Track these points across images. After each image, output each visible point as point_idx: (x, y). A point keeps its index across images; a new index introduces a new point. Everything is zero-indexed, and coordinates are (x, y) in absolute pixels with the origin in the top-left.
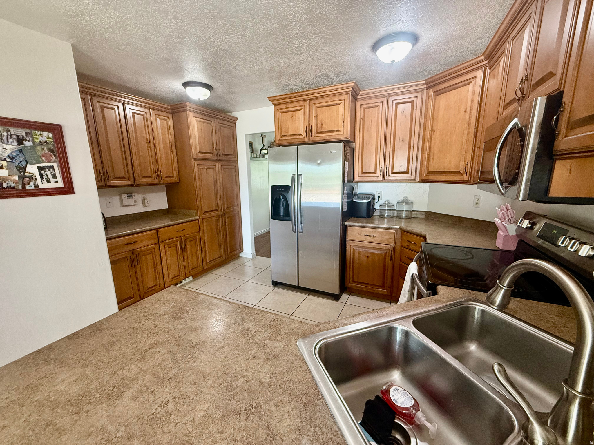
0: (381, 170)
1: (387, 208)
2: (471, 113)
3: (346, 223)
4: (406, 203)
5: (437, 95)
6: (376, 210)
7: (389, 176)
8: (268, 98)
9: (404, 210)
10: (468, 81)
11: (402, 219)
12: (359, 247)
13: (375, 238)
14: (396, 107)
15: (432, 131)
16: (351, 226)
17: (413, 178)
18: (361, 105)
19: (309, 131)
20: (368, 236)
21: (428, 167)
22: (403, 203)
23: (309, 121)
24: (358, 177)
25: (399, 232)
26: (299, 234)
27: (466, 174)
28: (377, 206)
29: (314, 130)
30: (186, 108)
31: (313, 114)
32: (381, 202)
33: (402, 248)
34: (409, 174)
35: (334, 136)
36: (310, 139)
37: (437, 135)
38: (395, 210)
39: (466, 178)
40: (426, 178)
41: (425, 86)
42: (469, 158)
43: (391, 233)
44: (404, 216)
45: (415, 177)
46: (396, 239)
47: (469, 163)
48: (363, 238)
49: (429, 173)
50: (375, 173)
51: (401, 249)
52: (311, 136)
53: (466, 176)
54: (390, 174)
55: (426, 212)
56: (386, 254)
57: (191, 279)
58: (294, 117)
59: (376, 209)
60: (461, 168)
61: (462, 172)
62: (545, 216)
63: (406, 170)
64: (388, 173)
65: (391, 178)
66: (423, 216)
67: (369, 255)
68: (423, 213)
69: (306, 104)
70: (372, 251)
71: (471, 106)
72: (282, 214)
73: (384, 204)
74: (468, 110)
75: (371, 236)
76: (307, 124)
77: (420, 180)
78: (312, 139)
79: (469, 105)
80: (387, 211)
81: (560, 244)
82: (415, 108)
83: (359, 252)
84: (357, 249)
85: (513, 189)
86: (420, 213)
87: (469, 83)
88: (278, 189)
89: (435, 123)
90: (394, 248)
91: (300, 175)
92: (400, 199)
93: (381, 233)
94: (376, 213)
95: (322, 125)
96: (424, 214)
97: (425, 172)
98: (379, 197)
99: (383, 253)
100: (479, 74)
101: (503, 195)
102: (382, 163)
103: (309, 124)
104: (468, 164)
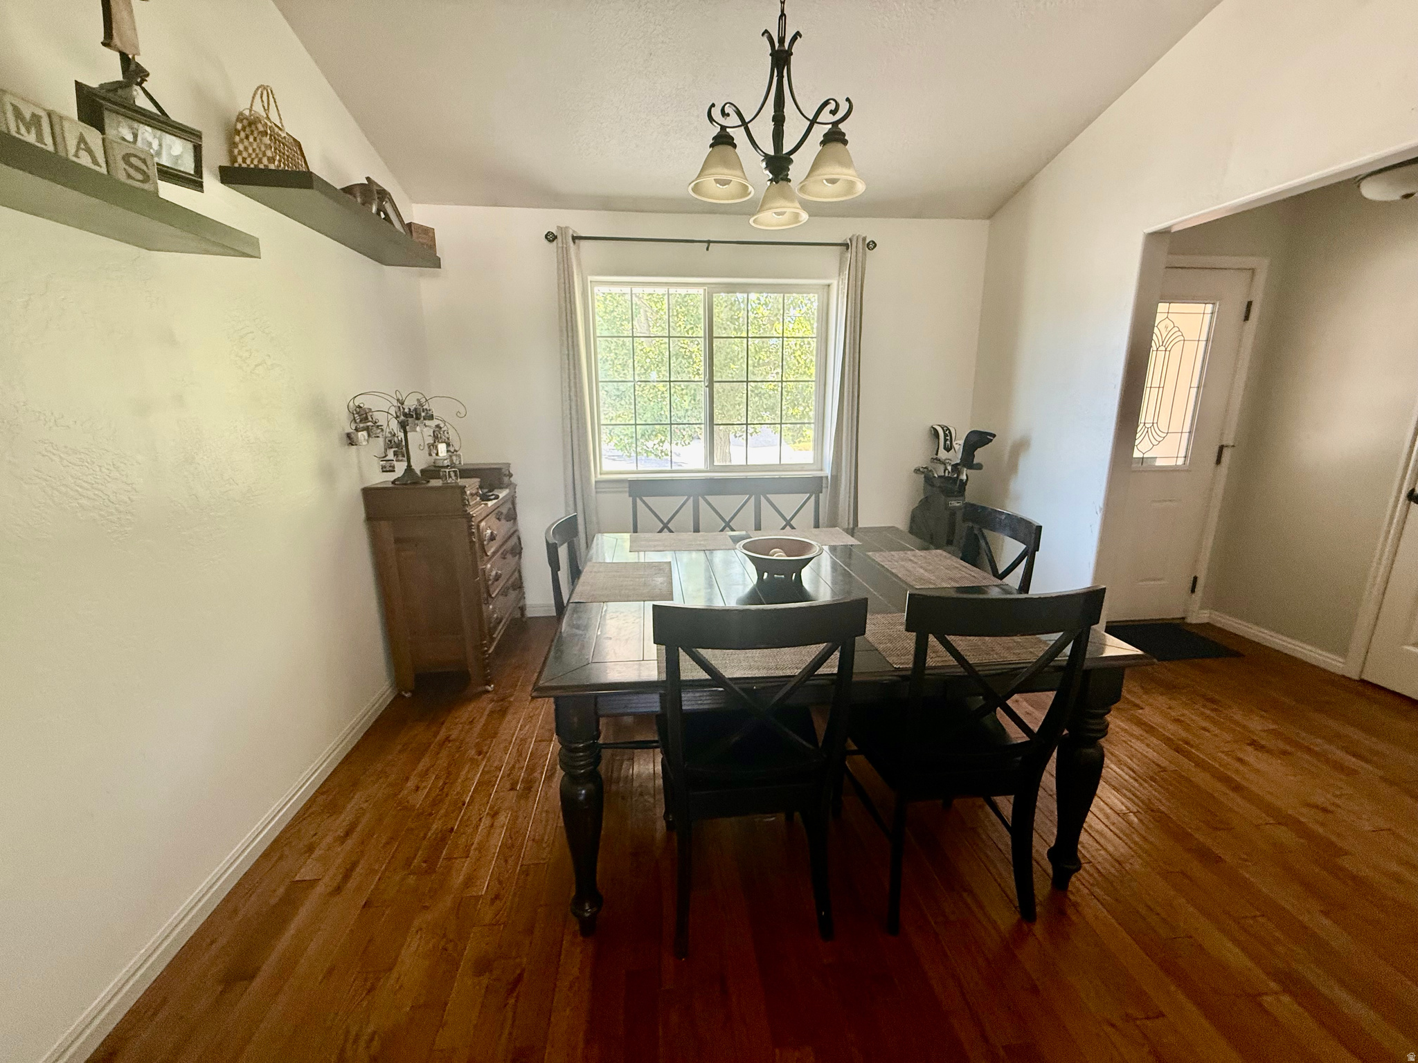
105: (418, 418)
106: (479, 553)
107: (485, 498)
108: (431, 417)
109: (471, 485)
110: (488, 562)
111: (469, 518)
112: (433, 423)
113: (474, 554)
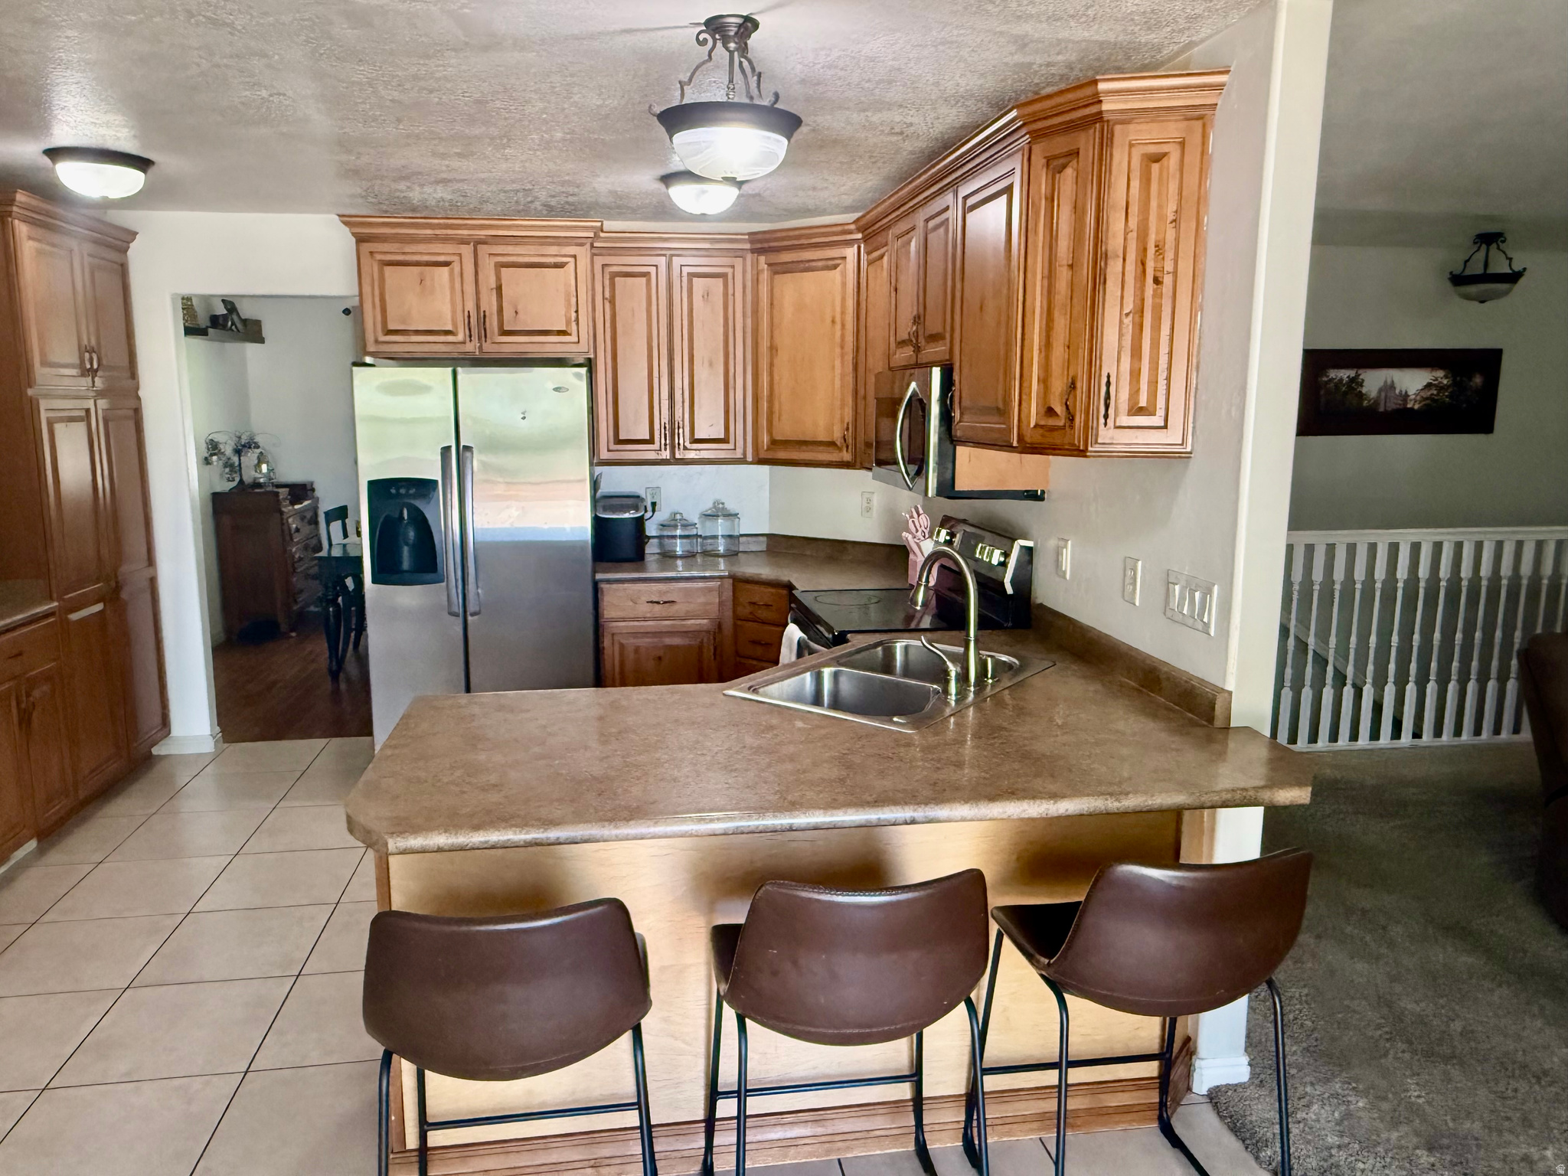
0: (665, 435)
1: (678, 532)
2: (843, 326)
3: (599, 576)
4: (724, 516)
5: (776, 273)
6: (651, 541)
7: (685, 448)
8: (339, 215)
9: (720, 534)
10: (831, 263)
11: (718, 556)
12: (635, 634)
13: (675, 607)
14: (690, 282)
15: (773, 349)
16: (608, 581)
17: (739, 454)
18: (604, 266)
19: (479, 325)
20: (658, 603)
21: (770, 432)
22: (718, 516)
23: (478, 299)
24: (609, 450)
25: (728, 583)
26: (470, 618)
27: (847, 447)
28: (651, 529)
29: (493, 323)
30: (9, 209)
31: (489, 279)
32: (662, 515)
33: (739, 623)
34: (731, 446)
35: (551, 346)
36: (481, 347)
37: (782, 358)
38: (700, 536)
39: (847, 456)
40: (770, 455)
41: (748, 246)
42: (848, 416)
43: (710, 590)
44: (721, 549)
45: (745, 454)
46: (721, 603)
47: (850, 426)
48: (644, 609)
49: (774, 443)
50: (651, 441)
51: (735, 625)
52: (483, 339)
53: (847, 451)
54: (687, 444)
55: (770, 537)
56: (702, 642)
57: (32, 844)
58: (428, 282)
59: (649, 538)
60: (837, 435)
61: (839, 444)
62: (964, 521)
63: (722, 436)
64: (681, 442)
65: (692, 455)
66: (763, 547)
67: (661, 653)
68: (761, 538)
69: (467, 251)
70: (668, 641)
71: (843, 313)
72: (406, 564)
73: (673, 523)
74: (838, 319)
75: (665, 602)
76: (470, 306)
77: (756, 459)
78: (488, 347)
79: (838, 309)
80: (678, 541)
81: (977, 556)
82: (730, 291)
83: (637, 650)
84: (631, 642)
85: (920, 481)
86: (754, 539)
87: (835, 267)
88: (393, 491)
89: (776, 333)
90: (720, 626)
91: (468, 448)
92: (707, 505)
93: (687, 592)
94: (652, 548)
95: (516, 312)
96: (763, 542)
97: (765, 439)
98: (654, 504)
99: (695, 642)
100: (851, 253)
101: (910, 489)
102: (665, 418)
103: (478, 307)
104: (848, 429)
105: (250, 448)
106: (288, 538)
107: (293, 503)
108: (258, 447)
109: (283, 492)
110: (294, 546)
111: (282, 513)
112: (258, 451)
113: (284, 540)
